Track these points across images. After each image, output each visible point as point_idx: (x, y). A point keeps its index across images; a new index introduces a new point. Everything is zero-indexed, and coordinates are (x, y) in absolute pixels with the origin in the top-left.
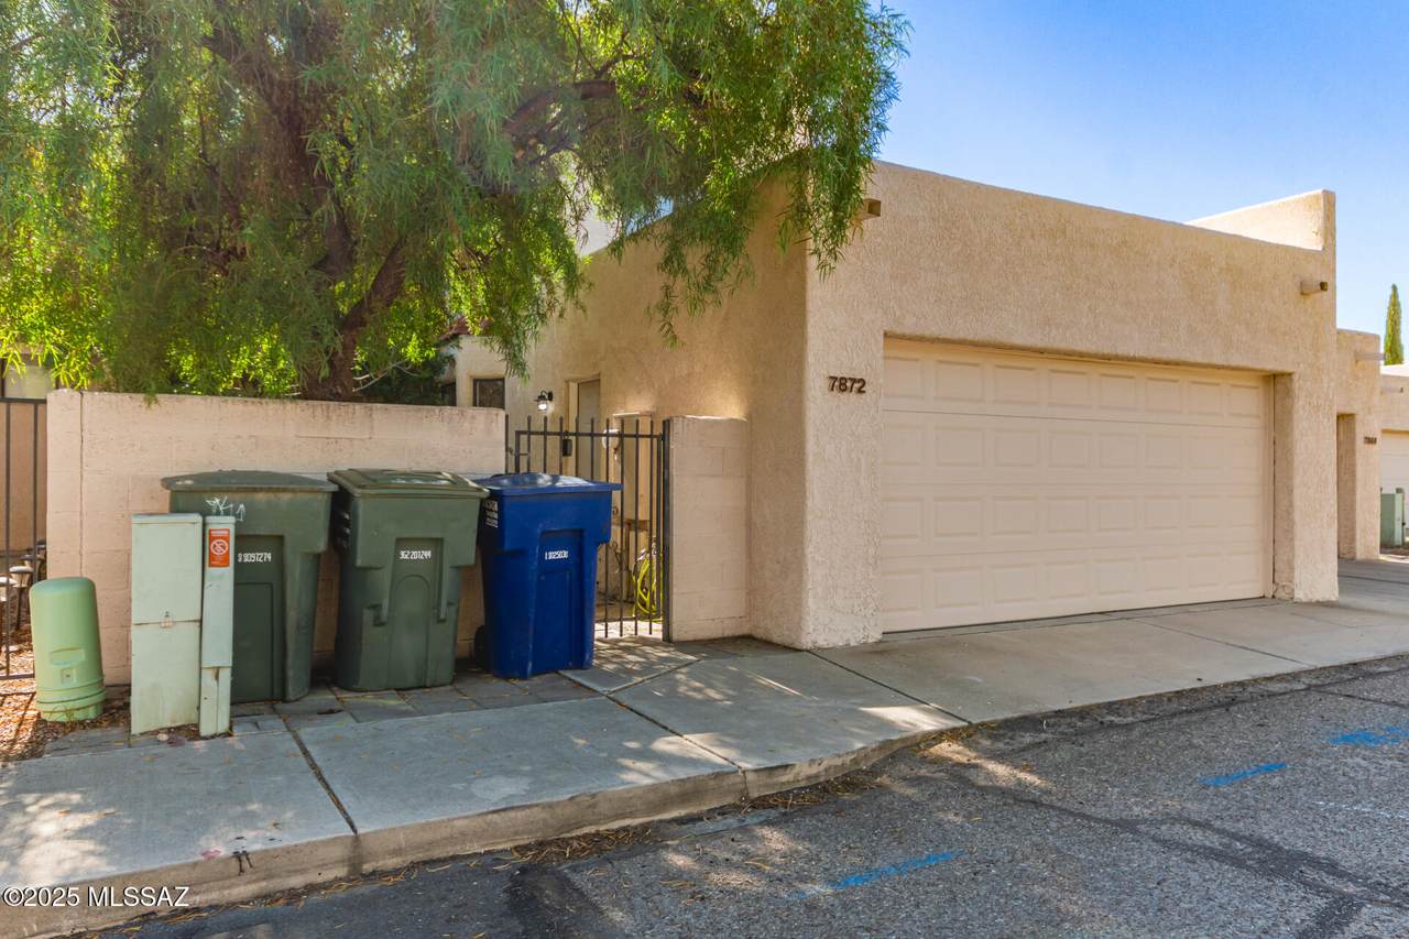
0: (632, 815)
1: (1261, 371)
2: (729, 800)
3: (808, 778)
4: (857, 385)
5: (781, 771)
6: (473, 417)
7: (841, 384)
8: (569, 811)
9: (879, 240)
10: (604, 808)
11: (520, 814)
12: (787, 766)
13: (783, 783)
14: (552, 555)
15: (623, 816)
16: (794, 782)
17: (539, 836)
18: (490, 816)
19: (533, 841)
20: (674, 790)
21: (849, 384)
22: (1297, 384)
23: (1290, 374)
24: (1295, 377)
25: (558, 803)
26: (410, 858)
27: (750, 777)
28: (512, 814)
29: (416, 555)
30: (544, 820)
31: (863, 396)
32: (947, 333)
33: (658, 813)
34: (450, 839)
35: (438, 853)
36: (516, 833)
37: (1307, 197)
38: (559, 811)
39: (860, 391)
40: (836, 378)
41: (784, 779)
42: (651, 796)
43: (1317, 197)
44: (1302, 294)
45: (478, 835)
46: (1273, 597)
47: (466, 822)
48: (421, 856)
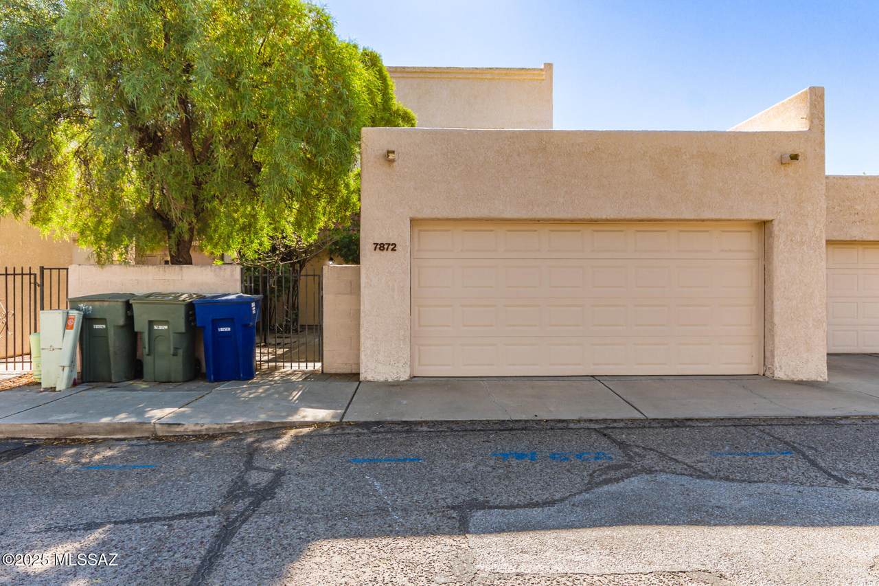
0: (98, 434)
1: (752, 220)
2: (146, 435)
3: (194, 431)
4: (391, 247)
5: (176, 426)
6: (225, 269)
7: (381, 247)
8: (70, 428)
9: (406, 170)
10: (85, 429)
11: (49, 426)
12: (179, 424)
13: (178, 432)
14: (222, 329)
15: (95, 434)
16: (184, 432)
17: (57, 436)
18: (37, 425)
19: (54, 437)
20: (118, 426)
21: (386, 247)
22: (776, 228)
23: (772, 221)
24: (775, 223)
25: (66, 424)
26: (6, 436)
27: (157, 426)
28: (46, 426)
29: (161, 327)
30: (59, 430)
31: (396, 252)
32: (455, 215)
33: (110, 435)
34: (21, 431)
35: (17, 436)
36: (47, 433)
37: (802, 93)
38: (66, 427)
39: (393, 250)
40: (377, 244)
41: (178, 430)
42: (108, 428)
43: (806, 92)
44: (782, 163)
45: (32, 431)
46: (764, 375)
47: (27, 426)
48: (10, 436)
